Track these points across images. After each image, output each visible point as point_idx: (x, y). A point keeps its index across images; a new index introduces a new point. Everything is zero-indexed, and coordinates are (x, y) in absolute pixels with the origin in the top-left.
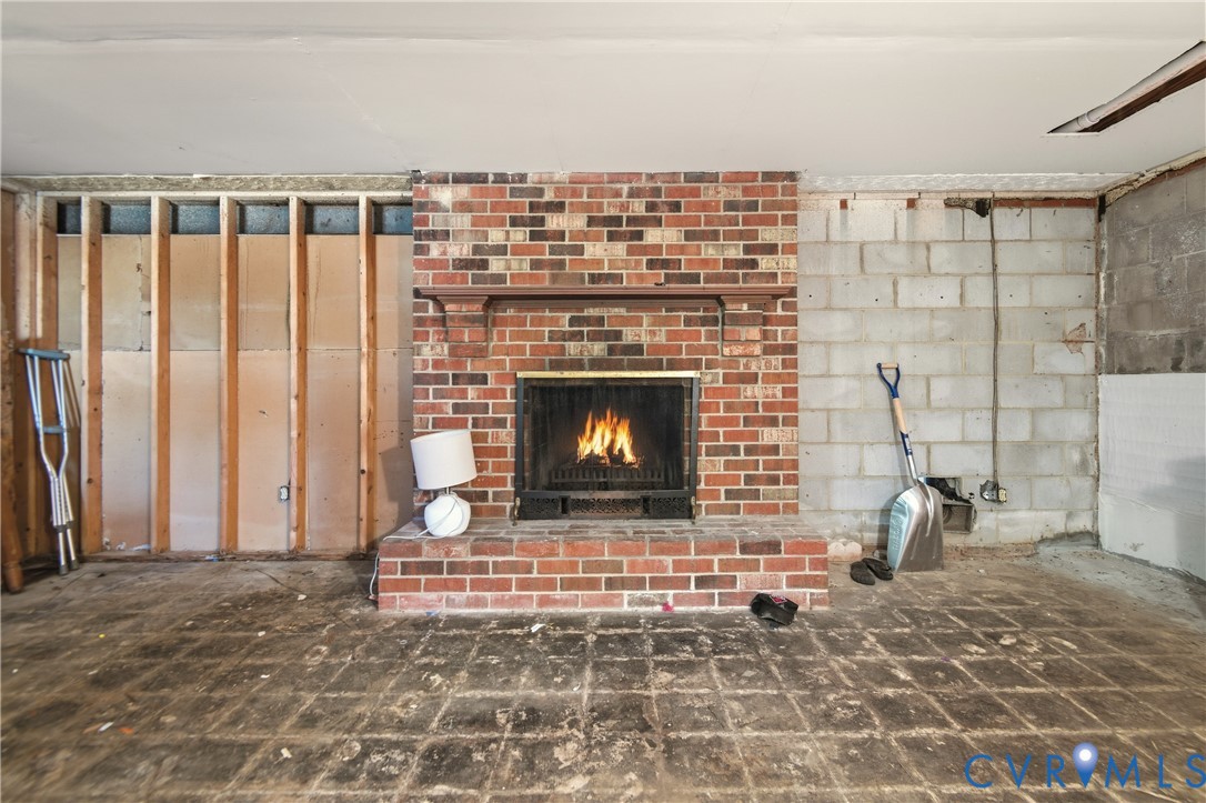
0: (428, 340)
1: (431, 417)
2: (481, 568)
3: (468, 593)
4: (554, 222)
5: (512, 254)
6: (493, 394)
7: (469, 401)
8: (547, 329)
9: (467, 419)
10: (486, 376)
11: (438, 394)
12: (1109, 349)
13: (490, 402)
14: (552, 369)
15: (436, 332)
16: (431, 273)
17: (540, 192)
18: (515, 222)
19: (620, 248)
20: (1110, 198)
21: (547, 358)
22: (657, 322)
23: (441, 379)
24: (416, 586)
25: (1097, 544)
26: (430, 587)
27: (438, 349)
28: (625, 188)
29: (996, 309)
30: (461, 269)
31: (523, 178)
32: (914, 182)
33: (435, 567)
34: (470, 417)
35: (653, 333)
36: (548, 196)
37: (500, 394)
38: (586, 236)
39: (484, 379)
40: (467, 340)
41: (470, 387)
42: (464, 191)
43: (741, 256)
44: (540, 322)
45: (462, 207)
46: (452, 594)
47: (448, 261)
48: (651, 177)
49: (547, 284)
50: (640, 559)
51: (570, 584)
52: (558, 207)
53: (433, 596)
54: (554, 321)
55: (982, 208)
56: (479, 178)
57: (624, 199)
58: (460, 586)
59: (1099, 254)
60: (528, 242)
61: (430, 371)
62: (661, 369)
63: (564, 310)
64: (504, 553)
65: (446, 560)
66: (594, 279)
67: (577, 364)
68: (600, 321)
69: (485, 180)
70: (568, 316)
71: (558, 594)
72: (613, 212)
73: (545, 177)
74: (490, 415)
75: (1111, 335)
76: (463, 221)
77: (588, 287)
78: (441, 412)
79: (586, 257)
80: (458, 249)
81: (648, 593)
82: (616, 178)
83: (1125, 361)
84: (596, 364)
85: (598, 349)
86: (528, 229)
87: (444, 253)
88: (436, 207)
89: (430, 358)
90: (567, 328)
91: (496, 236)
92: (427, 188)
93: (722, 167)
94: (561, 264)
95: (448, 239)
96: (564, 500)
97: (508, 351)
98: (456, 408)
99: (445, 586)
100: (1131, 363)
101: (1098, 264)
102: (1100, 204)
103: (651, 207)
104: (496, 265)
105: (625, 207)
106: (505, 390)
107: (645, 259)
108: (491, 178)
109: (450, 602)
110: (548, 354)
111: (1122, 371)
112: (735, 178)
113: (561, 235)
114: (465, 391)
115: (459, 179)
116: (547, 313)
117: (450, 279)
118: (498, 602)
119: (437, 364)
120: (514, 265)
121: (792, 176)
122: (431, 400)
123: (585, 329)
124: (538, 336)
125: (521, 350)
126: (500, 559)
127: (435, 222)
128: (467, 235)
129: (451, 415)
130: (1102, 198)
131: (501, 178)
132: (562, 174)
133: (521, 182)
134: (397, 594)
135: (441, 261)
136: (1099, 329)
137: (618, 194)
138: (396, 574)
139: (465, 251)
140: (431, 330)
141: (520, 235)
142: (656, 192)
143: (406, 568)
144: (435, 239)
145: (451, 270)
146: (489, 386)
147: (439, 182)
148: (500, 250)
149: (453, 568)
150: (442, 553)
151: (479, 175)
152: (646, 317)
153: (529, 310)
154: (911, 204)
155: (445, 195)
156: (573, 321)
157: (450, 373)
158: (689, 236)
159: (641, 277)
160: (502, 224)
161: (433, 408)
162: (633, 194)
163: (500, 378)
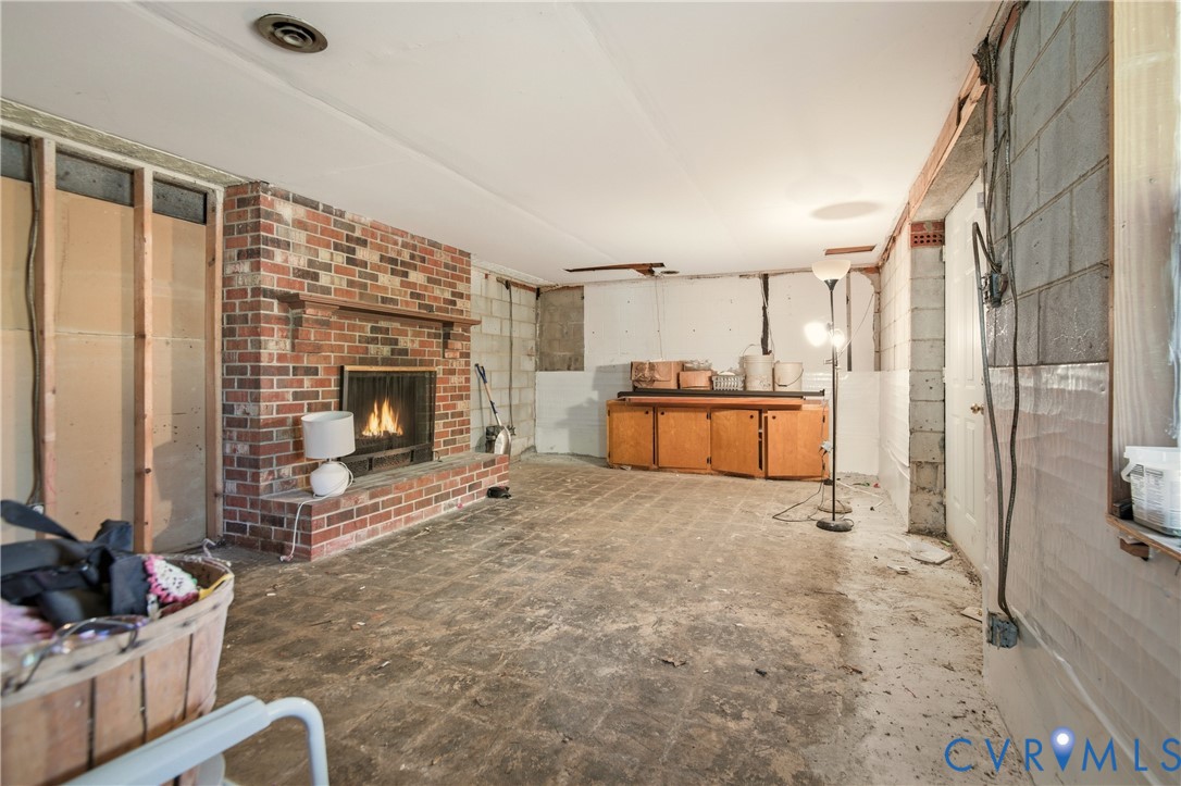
0: (273, 336)
1: (275, 404)
2: (375, 507)
3: (369, 528)
4: (362, 254)
5: (336, 272)
6: (322, 383)
7: (305, 389)
8: (357, 334)
9: (303, 405)
10: (317, 369)
11: (281, 384)
12: (541, 359)
13: (320, 389)
14: (360, 364)
15: (280, 329)
16: (276, 276)
17: (353, 229)
18: (337, 247)
19: (397, 280)
20: (542, 290)
21: (357, 356)
22: (416, 334)
23: (282, 371)
24: (337, 533)
25: (535, 451)
26: (347, 530)
27: (282, 345)
28: (400, 240)
29: (511, 337)
30: (299, 277)
31: (342, 214)
32: (490, 266)
33: (348, 515)
34: (306, 402)
35: (413, 341)
36: (357, 234)
37: (327, 383)
38: (379, 269)
39: (315, 371)
40: (313, 339)
41: (305, 377)
42: (301, 211)
43: (450, 298)
44: (352, 328)
45: (299, 224)
46: (359, 532)
47: (289, 268)
48: (413, 237)
49: (357, 300)
50: (448, 481)
51: (421, 505)
52: (364, 243)
53: (348, 536)
54: (362, 329)
55: (508, 285)
56: (311, 204)
57: (399, 248)
58: (363, 524)
59: (537, 315)
60: (345, 265)
61: (275, 363)
62: (416, 365)
63: (368, 321)
64: (387, 494)
65: (355, 508)
66: (384, 300)
67: (374, 362)
68: (387, 331)
69: (317, 208)
70: (370, 325)
71: (414, 513)
72: (393, 255)
73: (356, 218)
74: (320, 400)
75: (541, 353)
76: (299, 237)
77: (380, 306)
78: (283, 399)
79: (379, 283)
80: (297, 260)
81: (452, 500)
82: (396, 232)
83: (548, 365)
84: (386, 362)
85: (386, 350)
86: (345, 255)
87: (286, 261)
88: (280, 219)
89: (275, 352)
90: (369, 335)
91: (324, 255)
92: (273, 200)
93: (444, 242)
94: (364, 286)
95: (289, 250)
96: (371, 460)
97: (332, 349)
98: (296, 396)
99: (355, 527)
100: (552, 368)
101: (537, 318)
102: (538, 292)
103: (412, 257)
104: (325, 279)
105: (399, 253)
106: (330, 380)
107: (409, 291)
108: (321, 207)
109: (358, 538)
110: (358, 353)
111: (546, 370)
112: (449, 249)
113: (364, 264)
114: (302, 381)
115: (298, 200)
116: (357, 322)
117: (290, 284)
118: (385, 529)
119: (281, 358)
120: (336, 281)
121: (468, 255)
122: (275, 390)
123: (380, 336)
124: (352, 339)
125: (341, 348)
126: (385, 498)
127: (278, 232)
128: (303, 249)
129: (291, 402)
130: (538, 289)
131: (328, 209)
132: (367, 219)
133: (340, 217)
134: (325, 543)
135: (284, 268)
136: (537, 350)
137: (396, 243)
138: (323, 527)
139: (302, 263)
140: (276, 327)
141: (340, 259)
142: (414, 247)
143: (330, 521)
144: (279, 247)
145: (291, 277)
146: (319, 377)
147: (282, 197)
148: (327, 268)
149: (361, 511)
150: (353, 502)
151: (313, 201)
152: (410, 330)
153: (346, 318)
154: (487, 276)
155: (287, 211)
156: (374, 329)
157: (291, 366)
158: (430, 280)
159: (407, 302)
160: (328, 247)
161: (277, 396)
162: (405, 245)
163: (328, 370)
